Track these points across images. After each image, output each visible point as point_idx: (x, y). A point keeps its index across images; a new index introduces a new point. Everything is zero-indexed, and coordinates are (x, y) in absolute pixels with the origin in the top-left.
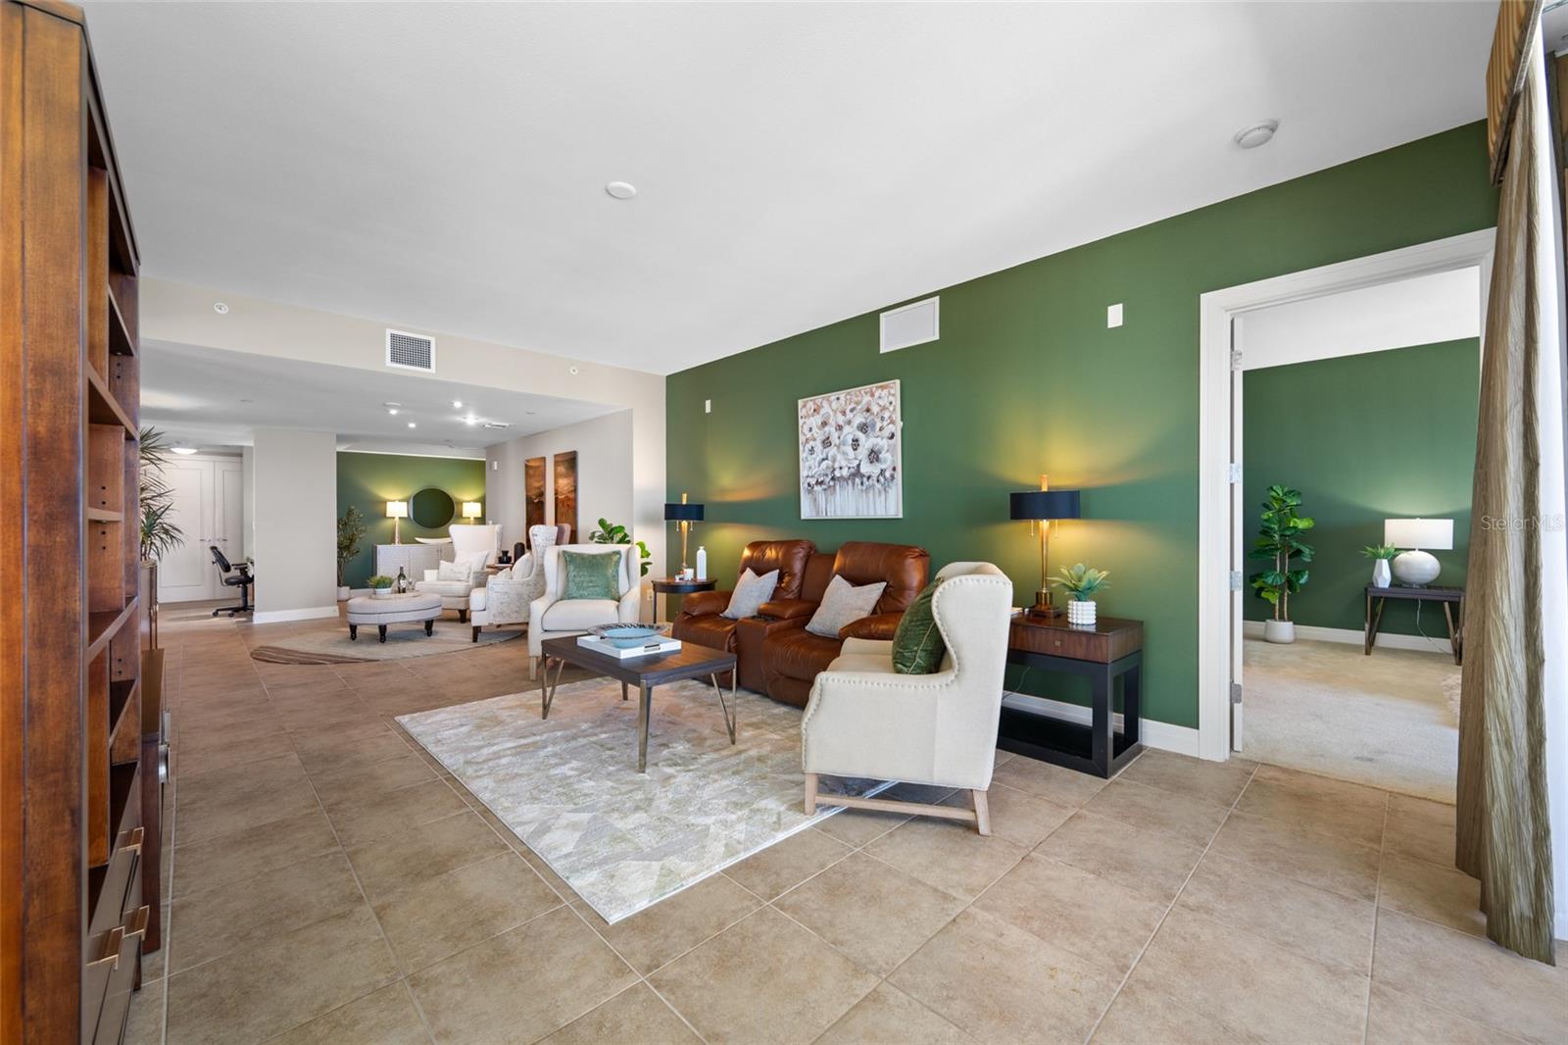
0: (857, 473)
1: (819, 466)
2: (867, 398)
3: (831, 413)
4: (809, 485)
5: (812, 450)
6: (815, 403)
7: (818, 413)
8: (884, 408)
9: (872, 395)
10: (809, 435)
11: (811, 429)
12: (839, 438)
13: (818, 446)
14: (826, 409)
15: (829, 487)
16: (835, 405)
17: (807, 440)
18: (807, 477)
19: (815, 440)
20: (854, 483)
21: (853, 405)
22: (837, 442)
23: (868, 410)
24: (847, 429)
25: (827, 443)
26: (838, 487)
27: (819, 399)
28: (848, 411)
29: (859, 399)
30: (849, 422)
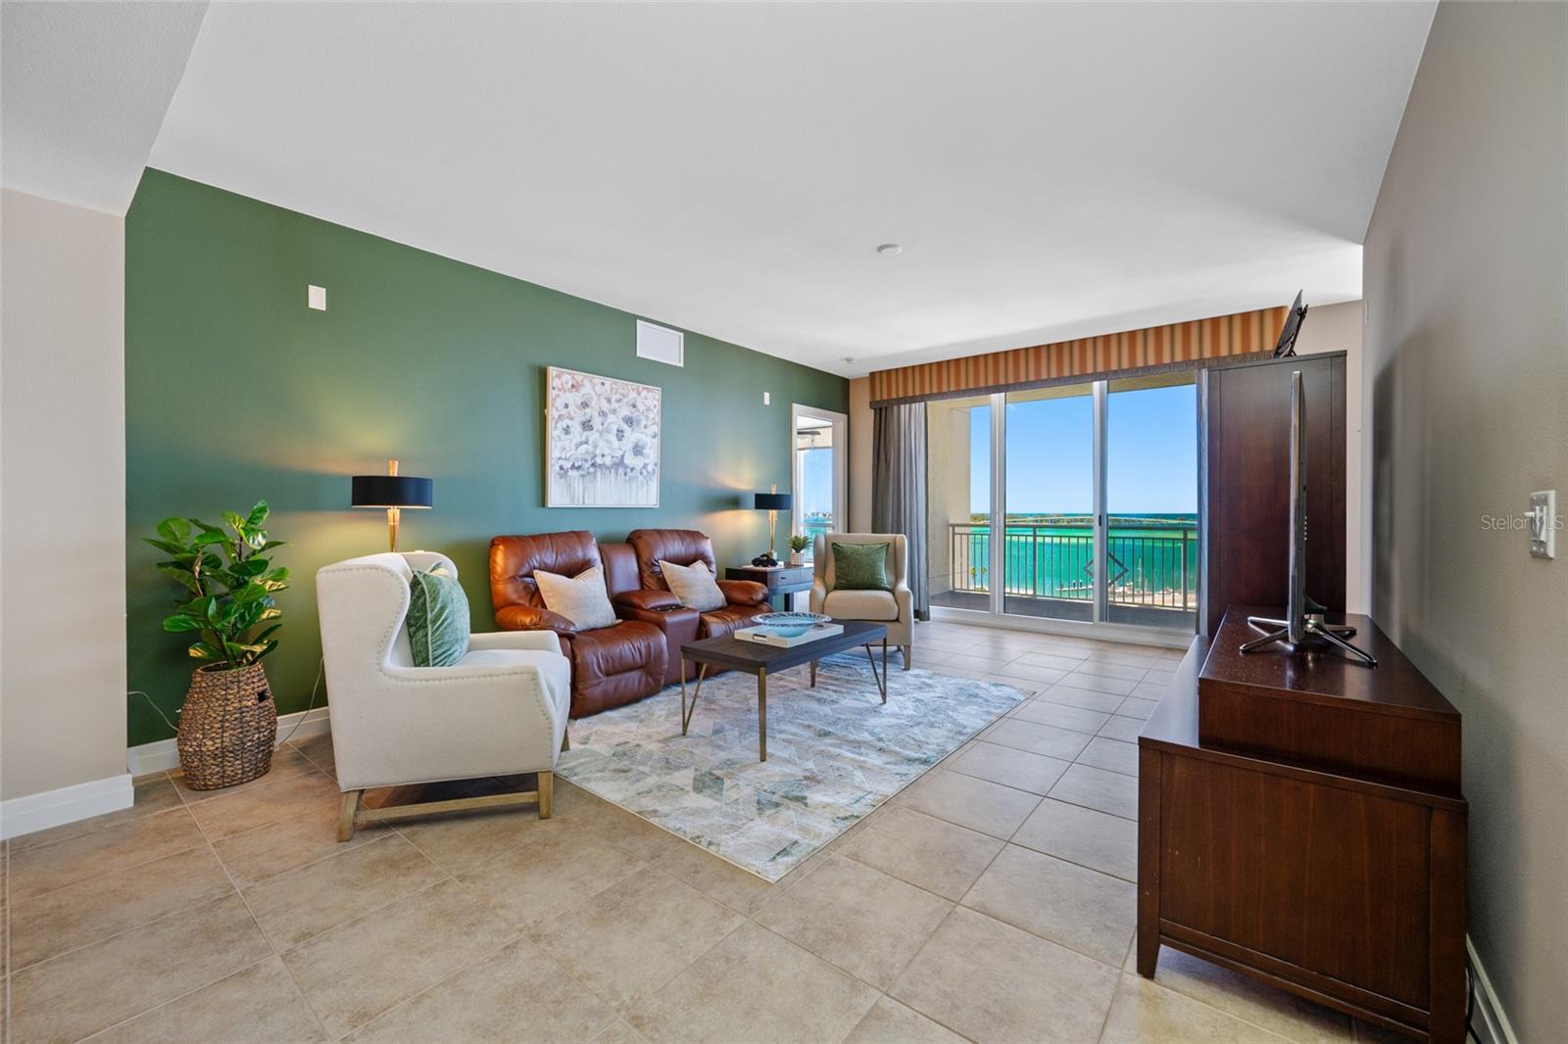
0: (620, 463)
1: (577, 448)
2: (633, 395)
3: (595, 397)
4: (561, 468)
5: (567, 431)
6: (573, 378)
7: (577, 391)
8: (648, 409)
9: (639, 394)
10: (564, 412)
11: (566, 406)
12: (602, 424)
13: (576, 428)
14: (587, 389)
15: (589, 473)
16: (598, 388)
17: (560, 416)
18: (560, 458)
19: (572, 419)
20: (617, 474)
21: (618, 397)
22: (601, 428)
23: (634, 406)
24: (611, 418)
25: (587, 425)
26: (599, 474)
27: (579, 376)
28: (613, 401)
29: (626, 392)
30: (614, 411)
